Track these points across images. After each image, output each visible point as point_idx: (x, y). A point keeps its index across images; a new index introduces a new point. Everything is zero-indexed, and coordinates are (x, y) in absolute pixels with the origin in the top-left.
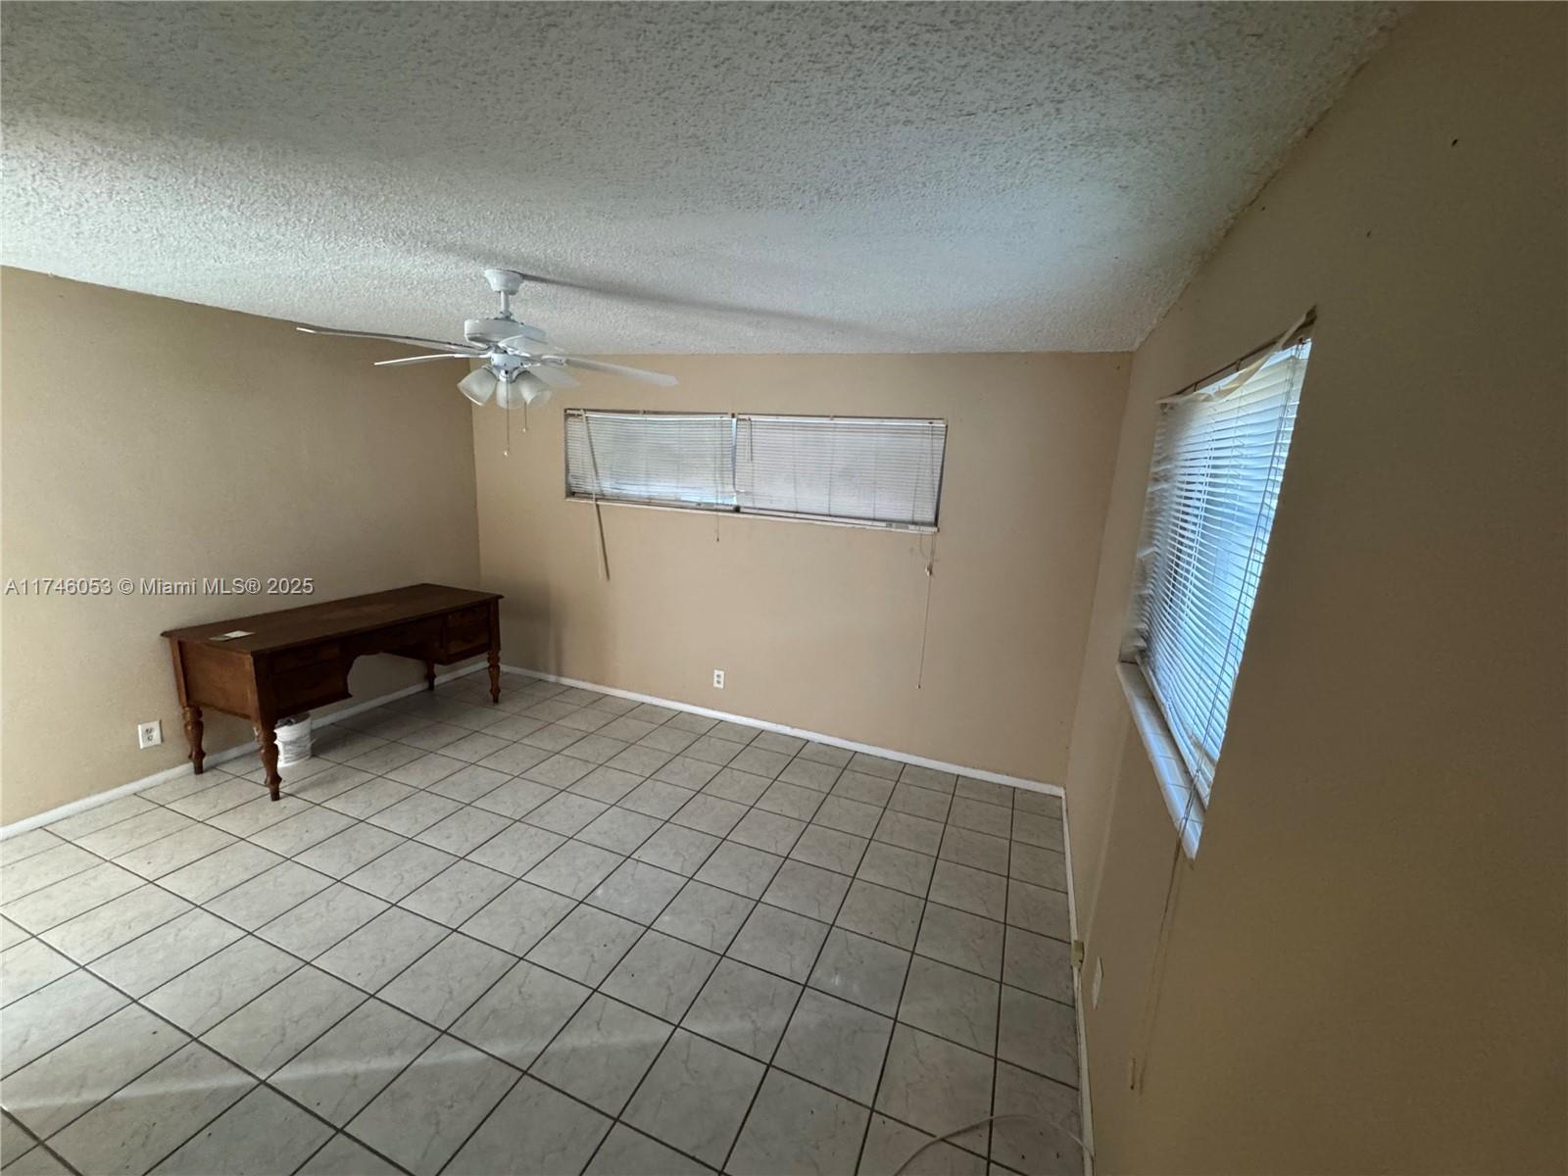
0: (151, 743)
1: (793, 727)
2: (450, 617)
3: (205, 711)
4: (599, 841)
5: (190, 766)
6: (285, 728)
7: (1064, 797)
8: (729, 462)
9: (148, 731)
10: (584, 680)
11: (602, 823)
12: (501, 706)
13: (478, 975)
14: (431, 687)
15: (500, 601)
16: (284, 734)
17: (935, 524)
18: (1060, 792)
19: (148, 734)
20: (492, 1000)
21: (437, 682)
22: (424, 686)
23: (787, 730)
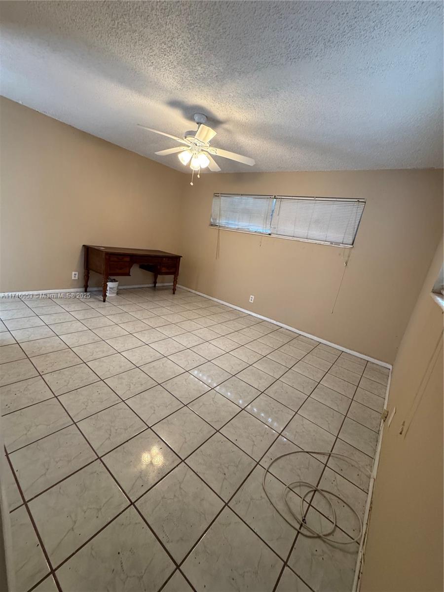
0: (75, 279)
1: (277, 321)
2: (164, 259)
3: (90, 271)
4: (198, 335)
5: (83, 289)
6: (111, 283)
7: (391, 370)
8: (270, 216)
9: (75, 274)
10: (204, 293)
11: (201, 331)
12: (175, 295)
13: (151, 357)
14: (155, 286)
15: (181, 258)
16: (110, 285)
17: (353, 244)
18: (390, 367)
19: (75, 275)
20: (154, 364)
21: (157, 285)
22: (153, 285)
23: (274, 322)
